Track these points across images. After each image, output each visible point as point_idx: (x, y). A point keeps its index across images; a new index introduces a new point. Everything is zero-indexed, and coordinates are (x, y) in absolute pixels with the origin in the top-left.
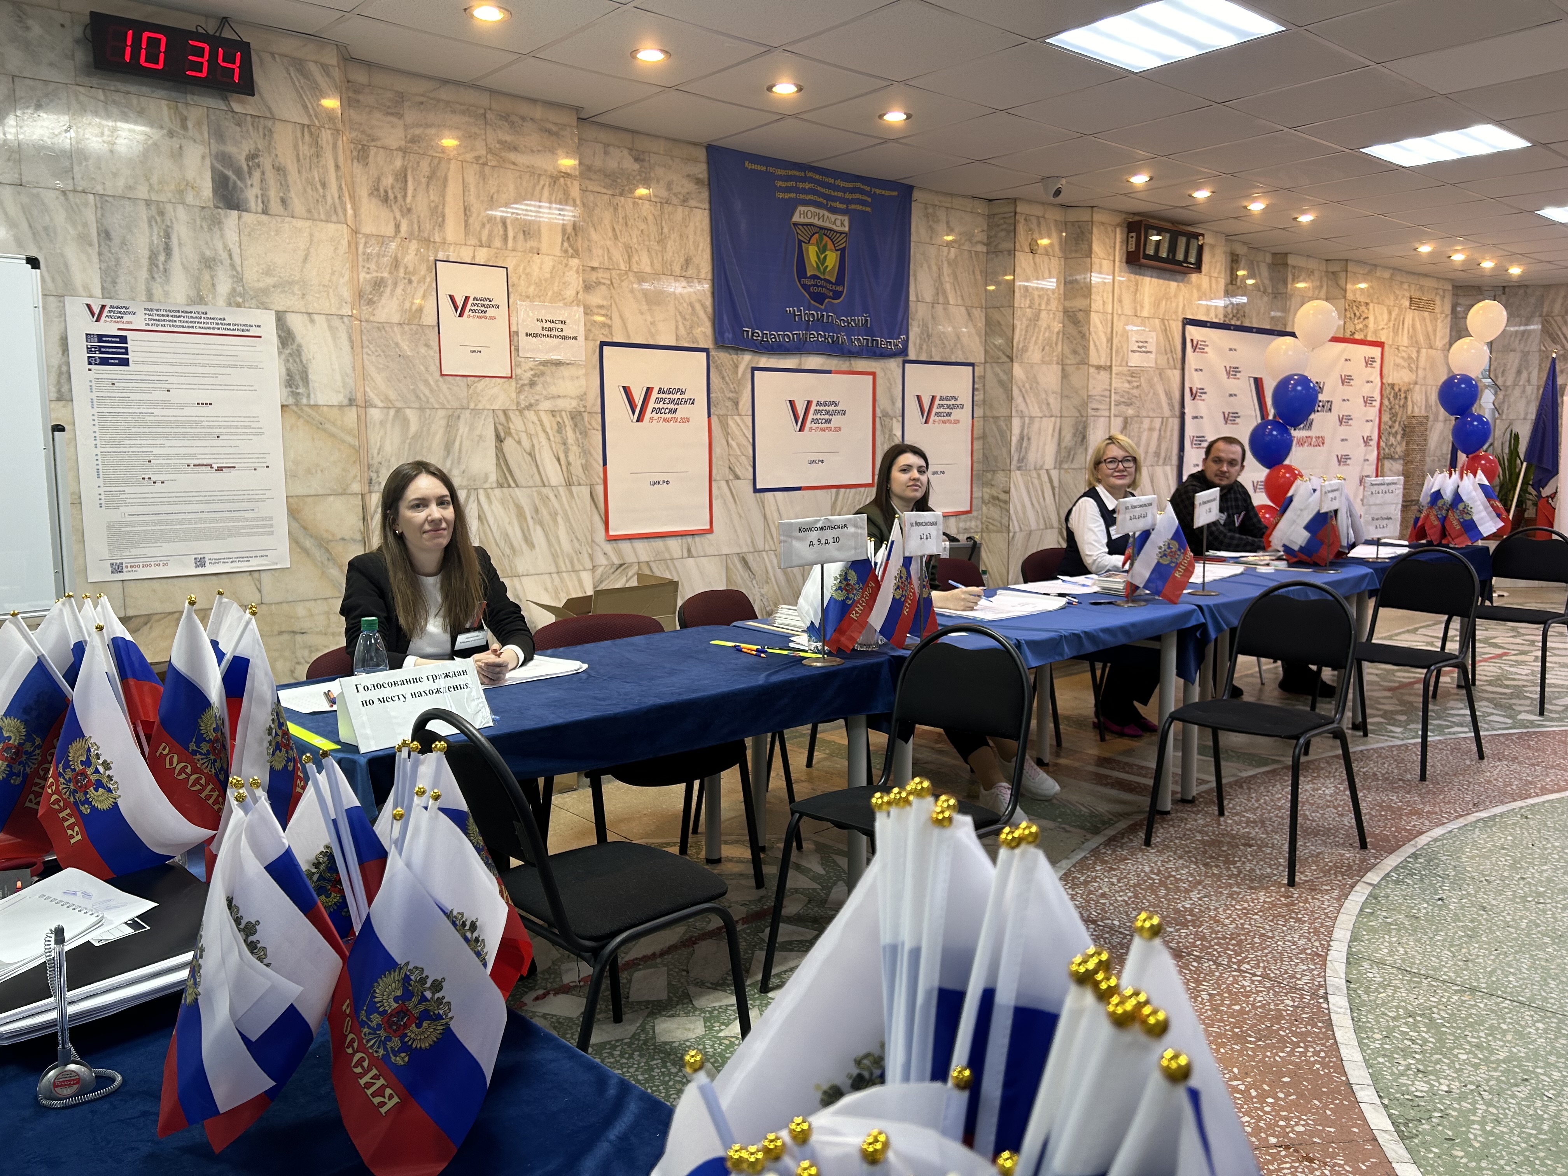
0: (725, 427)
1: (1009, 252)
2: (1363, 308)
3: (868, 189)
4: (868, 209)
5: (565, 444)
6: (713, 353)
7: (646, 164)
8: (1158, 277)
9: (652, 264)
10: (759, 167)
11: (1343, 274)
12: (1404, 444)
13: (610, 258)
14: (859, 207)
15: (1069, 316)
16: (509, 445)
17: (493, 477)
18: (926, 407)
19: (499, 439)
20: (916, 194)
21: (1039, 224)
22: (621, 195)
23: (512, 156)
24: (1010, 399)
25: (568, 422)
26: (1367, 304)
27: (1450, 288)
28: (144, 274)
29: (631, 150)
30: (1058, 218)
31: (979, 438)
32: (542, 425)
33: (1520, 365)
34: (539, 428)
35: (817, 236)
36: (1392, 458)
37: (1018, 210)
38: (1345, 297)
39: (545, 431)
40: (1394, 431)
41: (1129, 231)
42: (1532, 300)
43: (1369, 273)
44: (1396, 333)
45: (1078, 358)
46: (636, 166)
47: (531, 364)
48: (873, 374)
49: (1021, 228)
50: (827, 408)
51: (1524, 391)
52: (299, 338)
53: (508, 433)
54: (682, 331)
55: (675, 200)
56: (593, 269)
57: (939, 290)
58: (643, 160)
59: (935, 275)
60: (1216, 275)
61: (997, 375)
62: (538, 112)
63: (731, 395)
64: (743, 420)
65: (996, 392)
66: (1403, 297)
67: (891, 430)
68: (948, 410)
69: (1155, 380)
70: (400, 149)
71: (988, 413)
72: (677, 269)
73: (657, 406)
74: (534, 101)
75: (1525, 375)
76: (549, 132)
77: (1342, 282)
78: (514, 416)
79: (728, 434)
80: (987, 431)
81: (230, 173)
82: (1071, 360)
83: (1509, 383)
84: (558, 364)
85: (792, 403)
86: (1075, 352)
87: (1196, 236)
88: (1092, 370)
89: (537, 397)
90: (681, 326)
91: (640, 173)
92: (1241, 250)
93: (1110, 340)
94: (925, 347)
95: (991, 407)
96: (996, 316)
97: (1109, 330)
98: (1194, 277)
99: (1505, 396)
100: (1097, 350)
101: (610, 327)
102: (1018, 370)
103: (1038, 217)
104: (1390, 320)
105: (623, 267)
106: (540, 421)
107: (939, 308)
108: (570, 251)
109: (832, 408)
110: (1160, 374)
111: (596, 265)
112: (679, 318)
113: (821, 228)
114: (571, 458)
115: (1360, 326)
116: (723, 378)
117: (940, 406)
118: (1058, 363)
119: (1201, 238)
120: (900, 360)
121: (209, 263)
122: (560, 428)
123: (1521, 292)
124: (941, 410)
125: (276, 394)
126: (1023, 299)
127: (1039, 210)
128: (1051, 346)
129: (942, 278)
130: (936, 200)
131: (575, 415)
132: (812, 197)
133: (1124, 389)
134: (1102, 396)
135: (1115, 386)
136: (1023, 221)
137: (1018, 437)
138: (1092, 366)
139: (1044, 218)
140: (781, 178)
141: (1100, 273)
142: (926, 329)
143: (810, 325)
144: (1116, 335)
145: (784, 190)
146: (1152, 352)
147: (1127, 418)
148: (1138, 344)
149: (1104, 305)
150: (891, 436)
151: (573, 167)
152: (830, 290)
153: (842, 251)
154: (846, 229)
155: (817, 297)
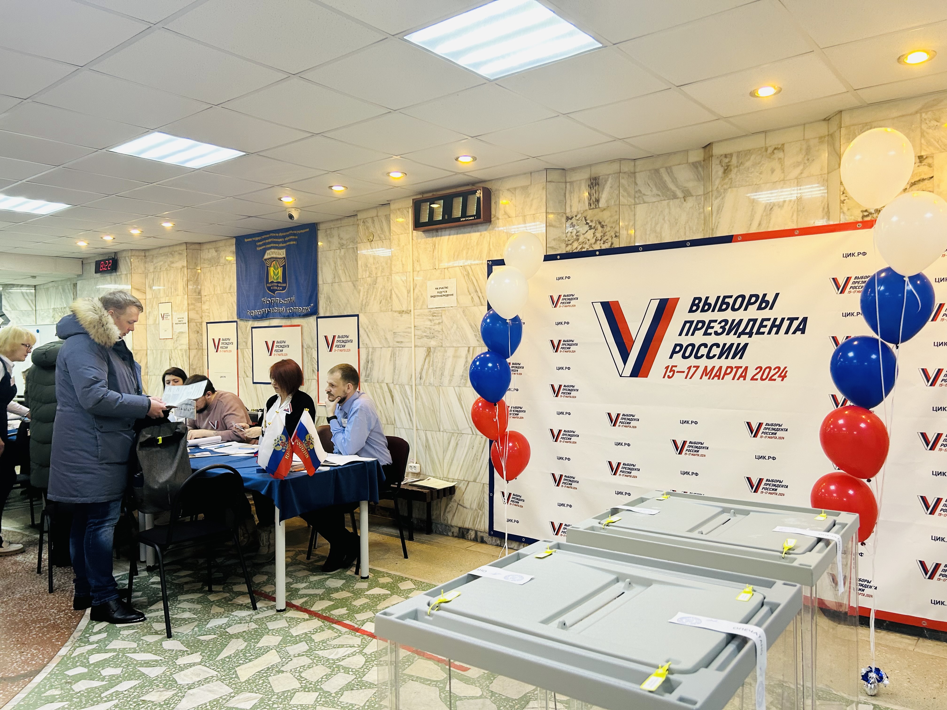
0: (243, 354)
3: (296, 232)
4: (296, 242)
5: (184, 361)
6: (238, 322)
7: (219, 252)
9: (220, 290)
10: (250, 240)
13: (210, 291)
14: (290, 243)
16: (172, 361)
18: (330, 342)
20: (319, 227)
21: (373, 222)
22: (212, 266)
23: (173, 265)
25: (184, 354)
29: (215, 248)
30: (387, 213)
32: (179, 354)
35: (274, 262)
37: (359, 218)
39: (179, 357)
46: (217, 254)
47: (176, 334)
48: (302, 326)
49: (361, 229)
50: (281, 344)
53: (172, 357)
54: (229, 315)
55: (227, 263)
56: (205, 296)
57: (336, 275)
59: (333, 267)
62: (177, 248)
63: (245, 340)
67: (312, 355)
68: (343, 344)
69: (459, 316)
73: (222, 346)
76: (180, 254)
78: (173, 351)
84: (182, 333)
85: (266, 342)
87: (474, 192)
88: (395, 315)
89: (178, 345)
90: (229, 313)
91: (217, 256)
93: (410, 291)
94: (328, 308)
97: (409, 284)
100: (399, 300)
101: (209, 316)
102: (363, 318)
103: (372, 218)
105: (213, 293)
107: (336, 285)
108: (185, 293)
109: (283, 344)
110: (464, 312)
111: (206, 294)
112: (229, 310)
113: (276, 258)
116: (243, 333)
117: (338, 341)
118: (392, 311)
119: (478, 192)
120: (315, 317)
124: (339, 344)
126: (364, 272)
127: (373, 213)
128: (386, 300)
129: (337, 268)
130: (331, 225)
131: (186, 351)
132: (272, 245)
133: (425, 326)
134: (405, 332)
135: (416, 324)
136: (362, 224)
137: (365, 361)
138: (395, 312)
139: (377, 216)
140: (259, 241)
141: (399, 245)
142: (329, 299)
143: (270, 305)
144: (416, 287)
145: (260, 246)
146: (453, 295)
147: (430, 348)
148: (438, 290)
149: (403, 267)
150: (312, 358)
151: (185, 264)
152: (280, 287)
153: (284, 267)
154: (284, 256)
155: (273, 291)
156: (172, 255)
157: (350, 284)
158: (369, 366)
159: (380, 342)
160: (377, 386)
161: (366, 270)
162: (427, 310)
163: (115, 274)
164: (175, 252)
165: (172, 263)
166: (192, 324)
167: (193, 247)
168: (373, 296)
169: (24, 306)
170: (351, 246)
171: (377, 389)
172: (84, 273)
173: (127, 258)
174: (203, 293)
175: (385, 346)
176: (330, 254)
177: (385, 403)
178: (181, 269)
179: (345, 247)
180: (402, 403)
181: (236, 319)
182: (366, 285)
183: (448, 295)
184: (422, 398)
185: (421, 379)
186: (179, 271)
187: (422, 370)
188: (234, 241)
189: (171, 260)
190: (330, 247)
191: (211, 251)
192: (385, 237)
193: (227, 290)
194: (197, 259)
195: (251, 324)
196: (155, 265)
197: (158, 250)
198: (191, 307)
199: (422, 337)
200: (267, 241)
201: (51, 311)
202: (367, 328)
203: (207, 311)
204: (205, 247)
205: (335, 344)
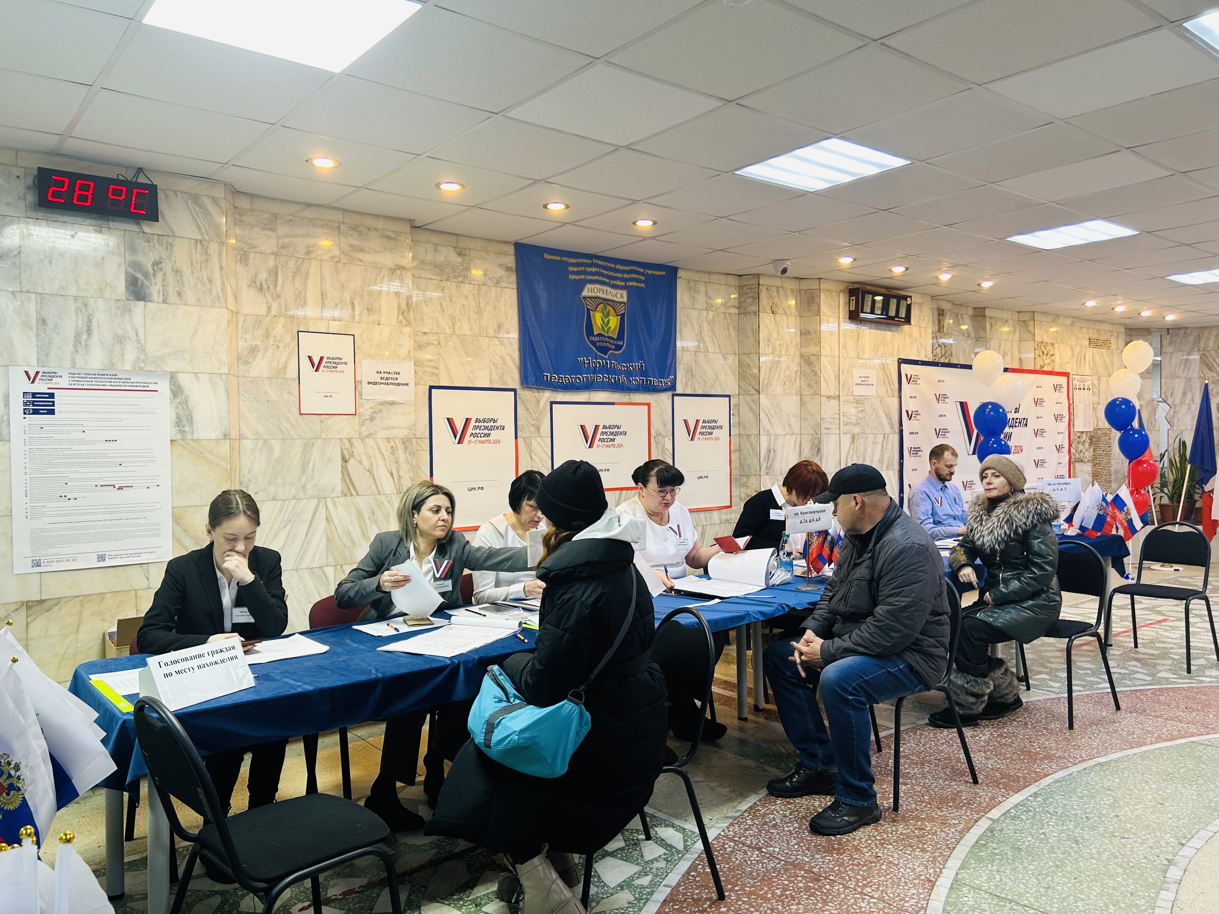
0: (529, 446)
1: (755, 313)
2: (1050, 347)
3: (642, 270)
4: (643, 285)
5: (397, 463)
6: (519, 392)
7: (467, 258)
8: (876, 329)
9: (471, 329)
10: (555, 258)
11: (1031, 323)
12: (1092, 450)
13: (438, 325)
14: (635, 284)
15: (804, 359)
16: (352, 465)
17: (339, 489)
18: (692, 429)
19: (345, 460)
20: (680, 273)
21: (778, 292)
22: (447, 280)
23: (360, 255)
24: (759, 421)
25: (400, 447)
26: (1052, 344)
27: (1123, 330)
28: (70, 348)
29: (455, 248)
30: (794, 287)
31: (736, 451)
32: (379, 449)
33: (1185, 388)
34: (377, 451)
35: (602, 305)
36: (1082, 461)
37: (761, 282)
38: (1034, 340)
39: (381, 453)
40: (1082, 440)
41: (850, 296)
42: (1191, 339)
43: (1053, 321)
44: (1079, 365)
45: (812, 391)
46: (459, 259)
47: (372, 405)
48: (648, 405)
49: (764, 295)
50: (611, 430)
51: (1189, 408)
52: (187, 391)
53: (352, 455)
54: (495, 377)
55: (490, 283)
58: (465, 255)
60: (924, 326)
61: (748, 403)
62: (380, 224)
63: (534, 422)
64: (543, 440)
65: (747, 415)
66: (1083, 338)
67: (664, 446)
68: (710, 431)
69: (877, 405)
70: (273, 253)
71: (742, 432)
72: (491, 332)
73: (474, 432)
74: (377, 216)
75: (1189, 395)
76: (389, 237)
77: (1031, 328)
78: (357, 443)
79: (531, 451)
80: (742, 445)
81: (139, 276)
82: (807, 392)
83: (1177, 401)
84: (393, 403)
85: (582, 427)
86: (810, 386)
87: (905, 298)
88: (823, 399)
89: (376, 428)
90: (494, 373)
91: (462, 264)
92: (946, 306)
93: (838, 377)
94: (690, 384)
95: (744, 427)
96: (746, 360)
97: (837, 369)
98: (906, 327)
99: (1174, 412)
100: (827, 384)
101: (437, 375)
102: (764, 400)
103: (777, 287)
104: (1073, 356)
105: (448, 331)
106: (378, 446)
107: (701, 356)
108: (404, 322)
109: (616, 430)
110: (881, 401)
112: (492, 367)
113: (605, 300)
114: (401, 473)
115: (1048, 361)
116: (528, 410)
117: (703, 427)
118: (797, 394)
119: (909, 299)
120: (670, 394)
121: (120, 340)
122: (393, 451)
123: (1182, 332)
124: (704, 430)
125: (169, 431)
127: (778, 282)
130: (696, 276)
132: (599, 278)
133: (851, 413)
135: (843, 411)
136: (765, 291)
138: (824, 396)
139: (782, 287)
140: (573, 265)
141: (828, 327)
144: (843, 373)
145: (573, 273)
146: (873, 385)
147: (855, 434)
148: (862, 379)
150: (664, 450)
151: (406, 262)
152: (613, 344)
153: (622, 317)
154: (624, 300)
155: (602, 349)
156: (360, 233)
158: (771, 456)
159: (783, 428)
161: (769, 346)
162: (852, 398)
168: (777, 376)
175: (789, 432)
181: (514, 386)
182: (768, 363)
183: (869, 385)
186: (385, 272)
188: (511, 249)
191: (444, 251)
192: (790, 313)
195: (547, 396)
196: (286, 240)
199: (848, 424)
202: (769, 412)
205: (701, 430)
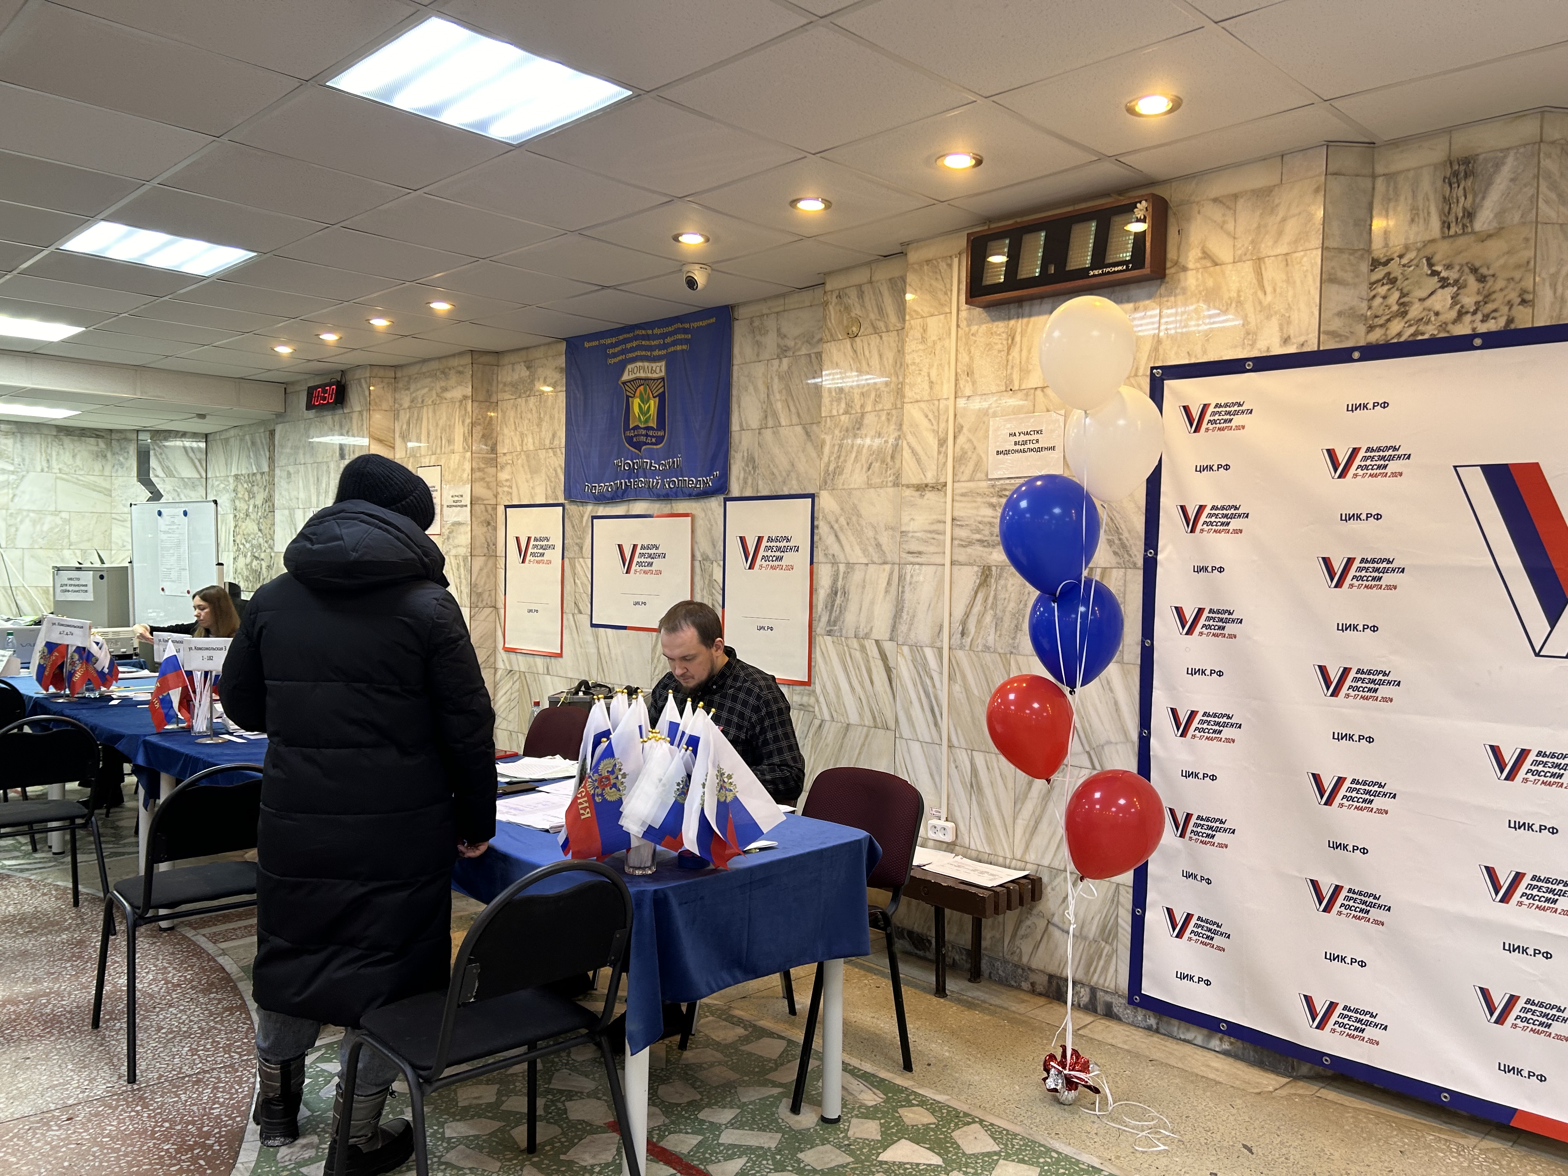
0: (573, 568)
3: (687, 325)
4: (686, 346)
5: (460, 578)
6: (567, 506)
7: (533, 369)
9: (534, 443)
10: (593, 343)
13: (513, 445)
14: (675, 348)
18: (751, 550)
21: (861, 295)
22: (520, 397)
25: (462, 564)
29: (525, 362)
30: (895, 274)
35: (643, 387)
46: (528, 373)
47: (448, 526)
48: (692, 515)
54: (549, 492)
56: (505, 454)
57: (768, 412)
59: (763, 396)
62: (456, 362)
63: (578, 541)
64: (585, 562)
67: (711, 575)
68: (778, 554)
72: (547, 444)
76: (460, 372)
79: (575, 573)
84: (459, 524)
85: (620, 546)
87: (1130, 206)
88: (908, 492)
89: (450, 547)
90: (549, 488)
91: (529, 377)
93: (946, 441)
94: (750, 481)
100: (918, 461)
101: (511, 494)
103: (860, 286)
105: (518, 449)
107: (768, 434)
108: (466, 447)
111: (505, 451)
112: (548, 482)
113: (646, 379)
114: (462, 588)
120: (721, 498)
122: (458, 567)
126: (835, 404)
127: (861, 276)
128: (883, 461)
129: (772, 397)
130: (764, 308)
131: (465, 558)
132: (638, 353)
133: (980, 519)
134: (930, 532)
135: (956, 514)
136: (834, 300)
137: (829, 591)
138: (908, 486)
139: (871, 282)
140: (613, 346)
141: (924, 340)
142: (751, 461)
143: (631, 473)
144: (959, 432)
145: (615, 355)
146: (1053, 448)
147: (989, 568)
148: (1017, 439)
149: (931, 388)
150: (711, 581)
151: (468, 391)
152: (653, 437)
153: (662, 397)
154: (663, 374)
155: (638, 446)
156: (446, 375)
157: (799, 429)
158: (838, 601)
159: (865, 551)
160: (855, 644)
161: (839, 400)
162: (984, 484)
163: (341, 411)
164: (450, 369)
165: (445, 389)
166: (478, 508)
167: (485, 359)
168: (853, 455)
169: (187, 471)
170: (804, 351)
171: (852, 651)
172: (288, 410)
173: (363, 381)
174: (501, 449)
175: (876, 559)
176: (759, 370)
177: (872, 682)
178: (461, 402)
179: (790, 353)
180: (915, 685)
181: (561, 500)
182: (837, 432)
183: (1040, 450)
184: (964, 677)
185: (963, 634)
186: (457, 404)
187: (967, 615)
188: (563, 347)
189: (443, 384)
190: (758, 355)
191: (517, 367)
192: (887, 327)
193: (547, 442)
194: (490, 383)
195: (589, 510)
196: (414, 395)
197: (418, 367)
198: (478, 475)
199: (970, 543)
200: (629, 346)
201: (231, 480)
202: (837, 521)
203: (508, 484)
204: (507, 359)
205: (761, 553)
